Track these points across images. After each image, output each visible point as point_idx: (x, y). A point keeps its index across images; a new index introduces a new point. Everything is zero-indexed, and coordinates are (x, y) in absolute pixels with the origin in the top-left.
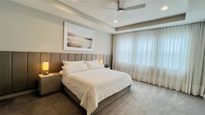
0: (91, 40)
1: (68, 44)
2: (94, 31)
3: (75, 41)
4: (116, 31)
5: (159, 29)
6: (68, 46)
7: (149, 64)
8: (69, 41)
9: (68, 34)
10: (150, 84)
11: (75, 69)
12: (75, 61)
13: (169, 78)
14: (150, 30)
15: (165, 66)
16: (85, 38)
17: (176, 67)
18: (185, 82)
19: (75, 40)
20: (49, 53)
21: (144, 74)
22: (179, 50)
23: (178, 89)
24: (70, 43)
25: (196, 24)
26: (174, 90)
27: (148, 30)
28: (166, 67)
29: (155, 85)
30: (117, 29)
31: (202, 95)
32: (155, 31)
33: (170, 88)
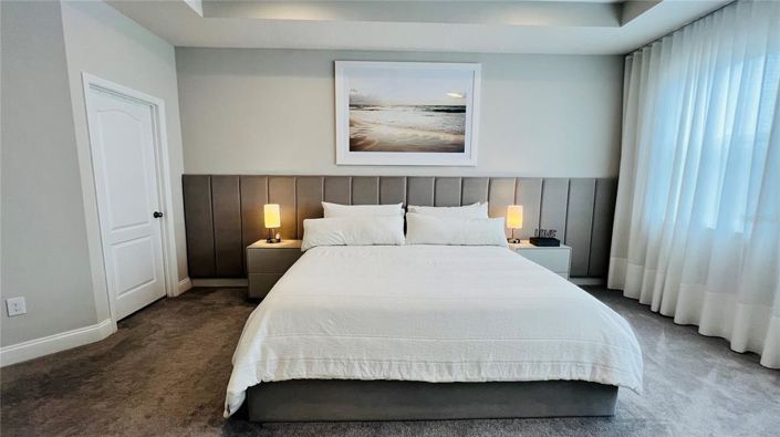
1: (351, 141)
2: (478, 67)
3: (379, 126)
6: (353, 148)
8: (355, 130)
9: (350, 106)
12: (380, 204)
16: (428, 109)
20: (292, 177)
24: (360, 135)
30: (623, 8)
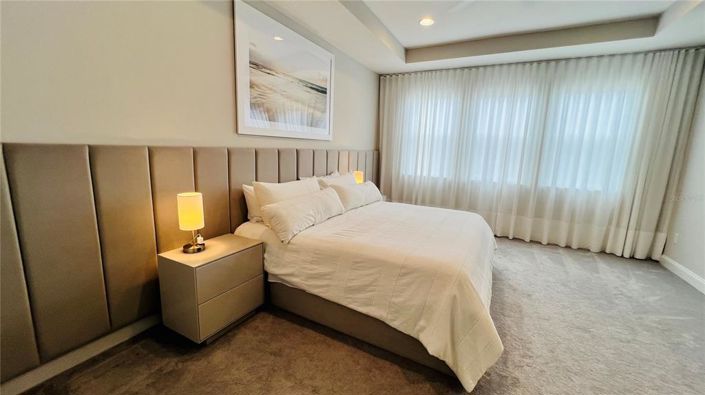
0: (324, 91)
2: (333, 56)
4: (406, 62)
5: (544, 64)
7: (513, 179)
8: (254, 93)
9: (250, 63)
10: (514, 239)
11: (311, 212)
13: (572, 220)
14: (524, 63)
15: (563, 182)
16: (306, 85)
17: (596, 185)
18: (618, 225)
19: (275, 91)
20: (186, 148)
21: (497, 212)
22: (608, 133)
23: (595, 247)
25: (667, 53)
26: (585, 250)
27: (517, 63)
28: (567, 185)
29: (531, 241)
30: (409, 53)
31: (656, 256)
32: (538, 68)
33: (574, 246)
